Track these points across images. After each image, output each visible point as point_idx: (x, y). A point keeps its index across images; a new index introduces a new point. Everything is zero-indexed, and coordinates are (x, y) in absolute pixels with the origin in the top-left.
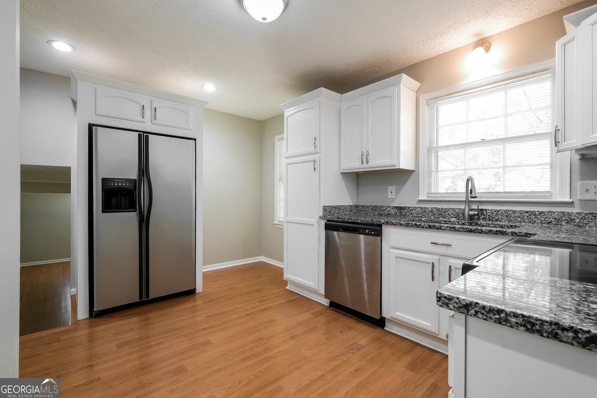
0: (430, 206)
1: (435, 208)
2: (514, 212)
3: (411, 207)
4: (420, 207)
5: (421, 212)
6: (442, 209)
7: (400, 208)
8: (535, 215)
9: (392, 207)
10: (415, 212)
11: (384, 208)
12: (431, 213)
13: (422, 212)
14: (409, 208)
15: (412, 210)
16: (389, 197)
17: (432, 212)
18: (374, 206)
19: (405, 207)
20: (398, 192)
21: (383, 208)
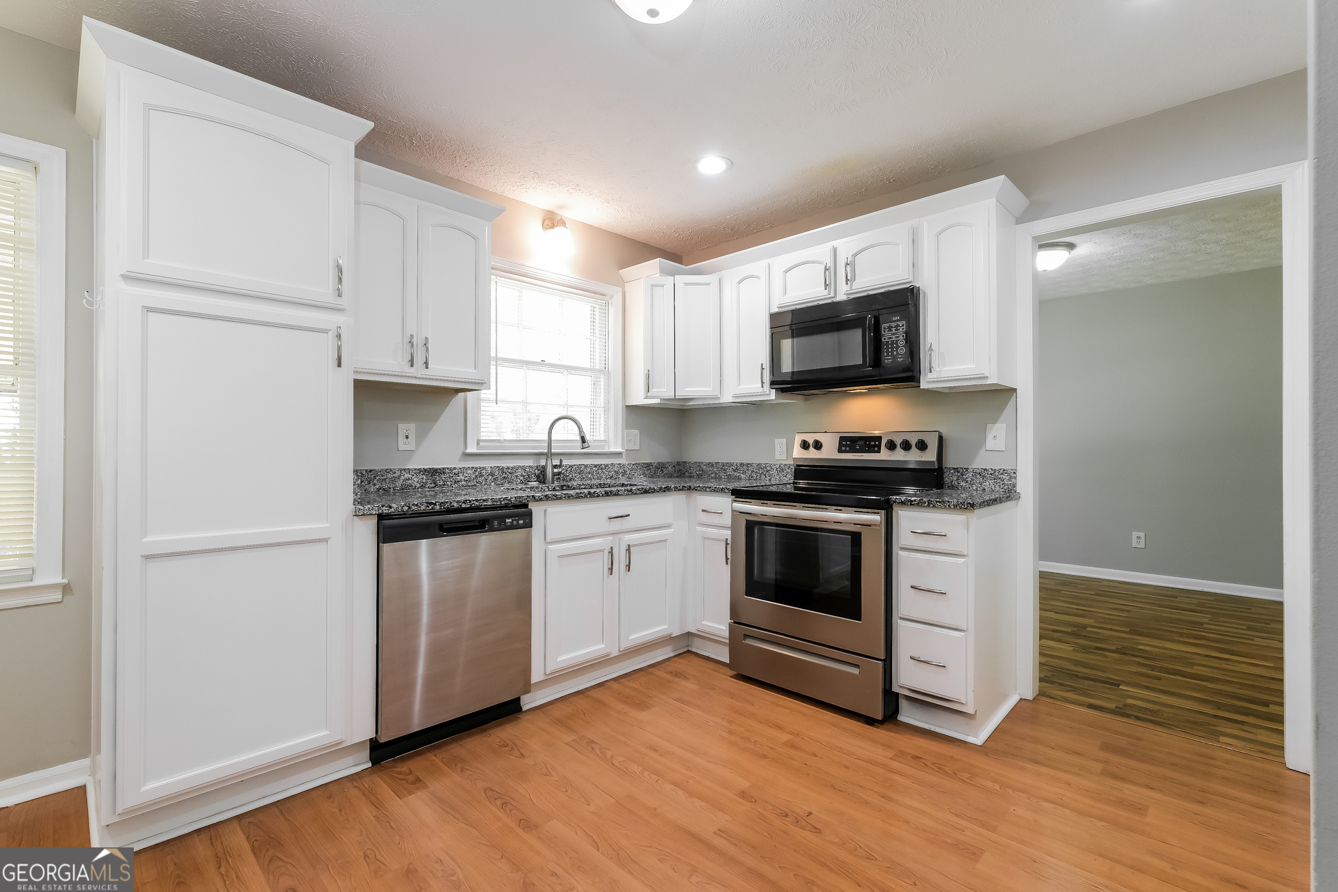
0: (488, 464)
1: (498, 467)
2: (586, 466)
3: (455, 468)
4: (473, 468)
5: (473, 476)
6: (508, 468)
7: (433, 472)
8: (602, 469)
9: (415, 469)
10: (463, 478)
11: (395, 475)
12: (490, 477)
13: (476, 476)
14: (451, 469)
15: (457, 474)
16: (401, 447)
17: (492, 474)
18: (366, 470)
19: (444, 469)
20: (421, 436)
21: (390, 476)
